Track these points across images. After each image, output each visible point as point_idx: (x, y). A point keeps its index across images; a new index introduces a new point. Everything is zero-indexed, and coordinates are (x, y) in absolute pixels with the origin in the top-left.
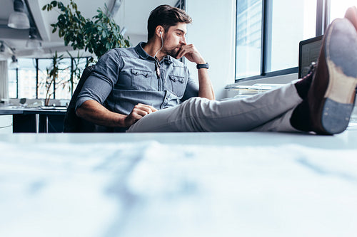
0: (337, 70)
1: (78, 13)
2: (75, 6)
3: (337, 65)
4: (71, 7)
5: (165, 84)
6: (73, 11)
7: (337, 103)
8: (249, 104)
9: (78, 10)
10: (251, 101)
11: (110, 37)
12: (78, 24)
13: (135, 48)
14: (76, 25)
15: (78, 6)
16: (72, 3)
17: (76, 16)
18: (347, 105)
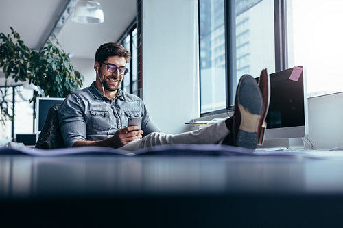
0: (246, 110)
1: (21, 43)
2: (17, 36)
3: (245, 107)
4: (12, 36)
5: (123, 120)
6: (15, 41)
7: (247, 133)
8: (195, 136)
9: (21, 39)
10: (197, 134)
11: (60, 70)
12: (20, 53)
13: (90, 88)
14: (17, 54)
15: (21, 36)
16: (13, 33)
17: (18, 45)
18: (255, 133)
